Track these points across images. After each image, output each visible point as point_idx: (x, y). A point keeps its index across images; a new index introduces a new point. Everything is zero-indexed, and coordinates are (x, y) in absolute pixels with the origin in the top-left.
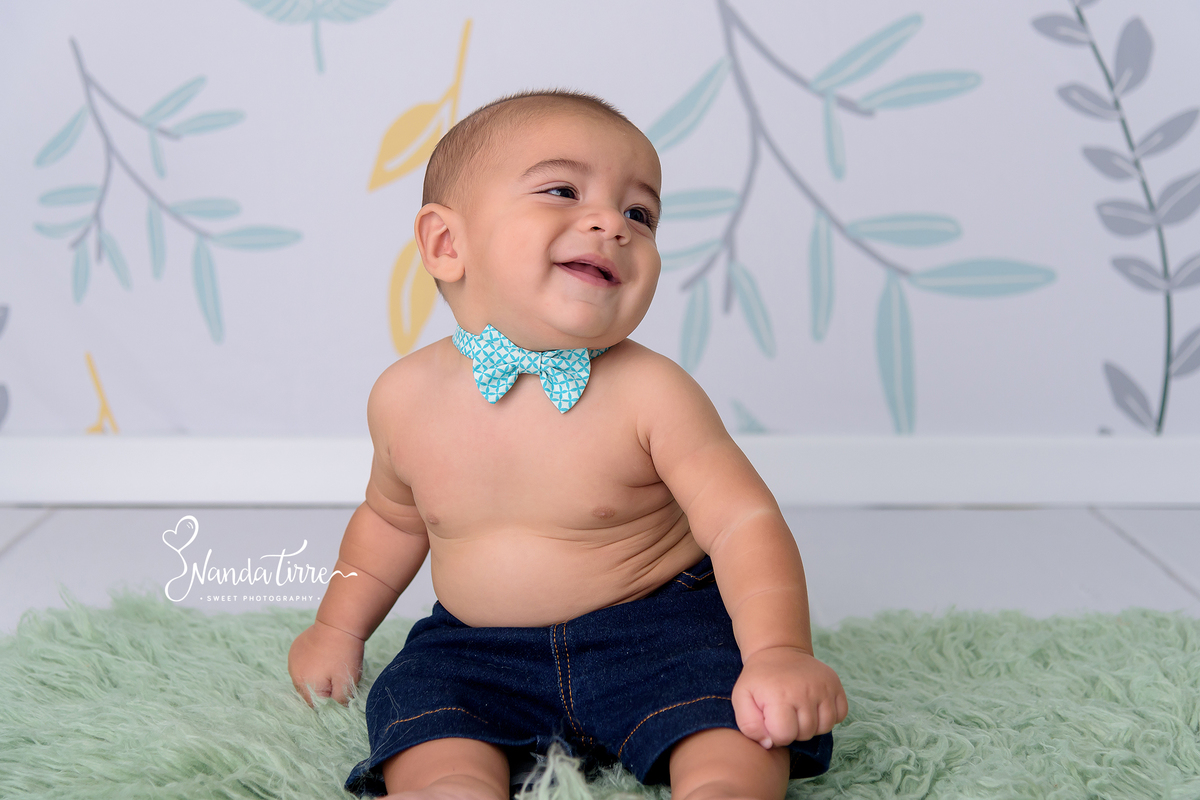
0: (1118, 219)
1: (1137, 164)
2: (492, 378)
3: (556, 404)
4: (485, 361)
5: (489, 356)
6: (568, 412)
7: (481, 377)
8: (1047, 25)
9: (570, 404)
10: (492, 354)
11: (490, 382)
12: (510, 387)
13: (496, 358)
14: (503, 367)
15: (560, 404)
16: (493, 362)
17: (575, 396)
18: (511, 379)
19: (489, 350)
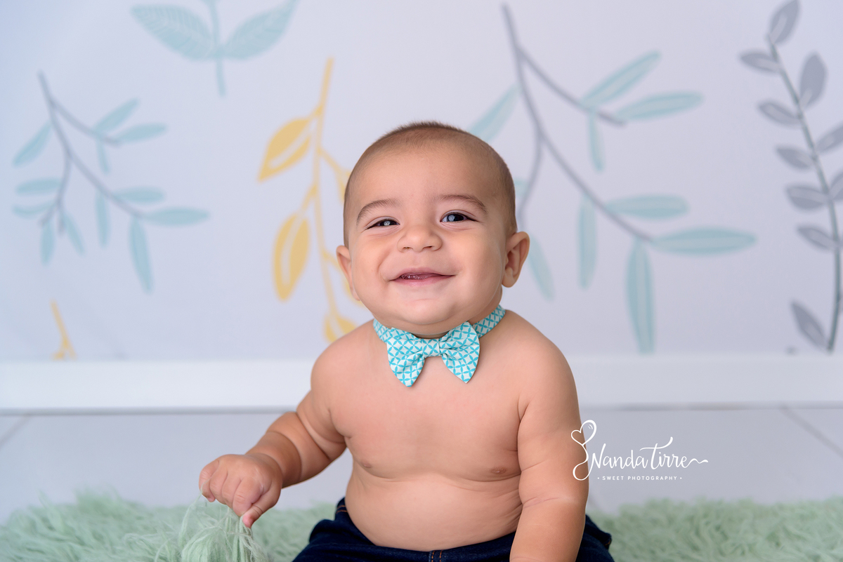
0: (801, 198)
1: (815, 159)
2: (405, 367)
3: (460, 376)
4: (397, 354)
5: (399, 350)
6: (470, 381)
7: (396, 368)
8: (751, 59)
9: (470, 374)
10: (401, 348)
11: (404, 370)
12: (420, 371)
13: (405, 351)
14: (411, 357)
15: (463, 377)
16: (403, 353)
17: (473, 367)
18: (420, 364)
19: (398, 345)
